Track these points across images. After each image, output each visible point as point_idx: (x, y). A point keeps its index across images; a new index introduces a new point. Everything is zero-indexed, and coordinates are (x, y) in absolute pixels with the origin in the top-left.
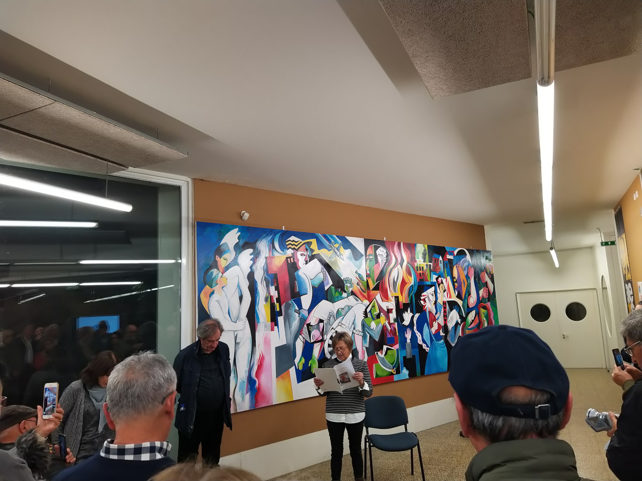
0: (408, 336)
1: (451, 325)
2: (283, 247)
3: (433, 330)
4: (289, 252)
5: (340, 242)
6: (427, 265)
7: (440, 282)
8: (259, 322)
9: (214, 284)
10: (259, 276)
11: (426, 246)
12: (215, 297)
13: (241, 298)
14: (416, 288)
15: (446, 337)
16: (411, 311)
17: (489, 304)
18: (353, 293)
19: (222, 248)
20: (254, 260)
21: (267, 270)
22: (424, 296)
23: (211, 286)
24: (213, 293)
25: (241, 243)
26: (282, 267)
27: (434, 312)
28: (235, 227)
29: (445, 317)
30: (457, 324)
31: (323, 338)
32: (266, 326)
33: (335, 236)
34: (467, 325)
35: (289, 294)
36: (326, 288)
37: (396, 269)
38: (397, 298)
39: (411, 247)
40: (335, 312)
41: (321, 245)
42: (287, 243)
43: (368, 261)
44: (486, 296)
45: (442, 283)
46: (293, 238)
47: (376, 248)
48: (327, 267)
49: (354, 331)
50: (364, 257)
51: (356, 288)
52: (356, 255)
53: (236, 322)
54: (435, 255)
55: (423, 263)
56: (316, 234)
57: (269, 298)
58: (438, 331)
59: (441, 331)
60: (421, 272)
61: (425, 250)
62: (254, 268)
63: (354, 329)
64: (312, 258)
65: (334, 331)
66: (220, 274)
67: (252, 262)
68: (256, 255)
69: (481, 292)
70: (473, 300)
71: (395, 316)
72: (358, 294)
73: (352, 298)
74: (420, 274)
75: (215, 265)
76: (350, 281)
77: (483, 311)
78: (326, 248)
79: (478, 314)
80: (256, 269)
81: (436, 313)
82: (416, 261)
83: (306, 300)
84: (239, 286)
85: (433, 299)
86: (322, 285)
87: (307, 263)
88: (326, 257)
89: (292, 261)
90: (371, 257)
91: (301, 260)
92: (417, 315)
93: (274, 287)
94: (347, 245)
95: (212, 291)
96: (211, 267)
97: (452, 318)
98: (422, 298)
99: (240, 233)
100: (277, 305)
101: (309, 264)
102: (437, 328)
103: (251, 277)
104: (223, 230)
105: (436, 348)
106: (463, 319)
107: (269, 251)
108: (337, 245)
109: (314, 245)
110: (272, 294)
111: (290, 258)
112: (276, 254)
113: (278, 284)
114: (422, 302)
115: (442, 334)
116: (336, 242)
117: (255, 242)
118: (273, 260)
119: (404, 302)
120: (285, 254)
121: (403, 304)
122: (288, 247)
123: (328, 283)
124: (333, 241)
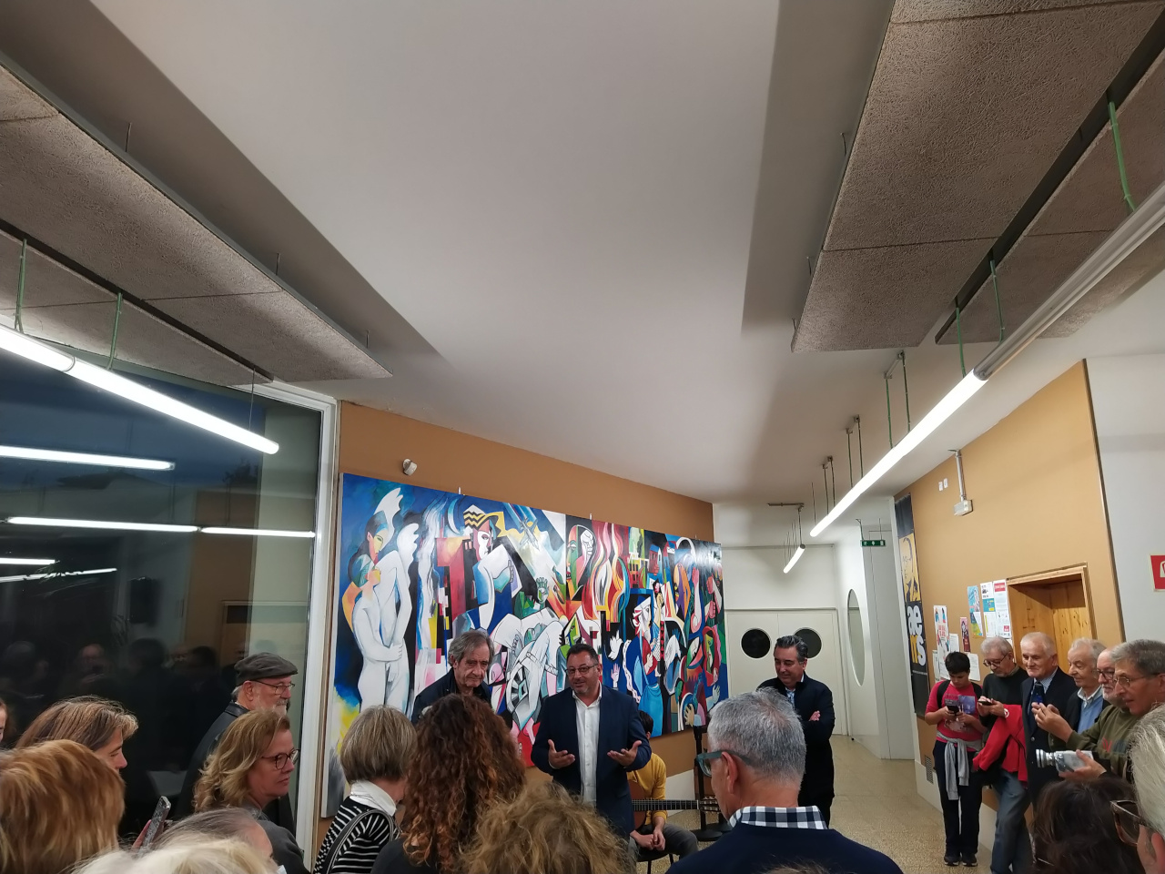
0: (615, 676)
1: (669, 660)
2: (460, 523)
3: (647, 667)
4: (468, 531)
5: (535, 518)
6: (642, 562)
7: (658, 590)
8: (420, 648)
9: (362, 581)
10: (424, 570)
11: (642, 531)
12: (363, 602)
13: (398, 606)
14: (627, 599)
15: (662, 678)
16: (621, 637)
17: (715, 628)
18: (548, 604)
19: (377, 519)
20: (419, 542)
21: (435, 561)
22: (637, 611)
23: (358, 584)
24: (360, 595)
25: (403, 514)
26: (456, 556)
27: (649, 639)
28: (395, 486)
29: (663, 646)
30: (676, 658)
31: (505, 679)
32: (429, 655)
33: (528, 508)
34: (689, 661)
35: (463, 602)
36: (513, 594)
37: (604, 567)
38: (603, 613)
39: (624, 532)
40: (523, 634)
41: (510, 523)
42: (465, 517)
43: (570, 551)
44: (712, 616)
45: (660, 592)
46: (473, 508)
47: (581, 531)
48: (516, 558)
49: (547, 667)
50: (565, 544)
51: (552, 596)
52: (555, 542)
53: (389, 647)
54: (653, 547)
55: (638, 558)
56: (505, 503)
57: (436, 608)
58: (652, 669)
59: (656, 669)
60: (635, 572)
61: (641, 537)
62: (418, 556)
63: (547, 663)
64: (497, 542)
65: (520, 666)
66: (372, 564)
67: (416, 545)
68: (423, 534)
69: (707, 608)
70: (696, 621)
71: (600, 644)
72: (555, 605)
73: (545, 611)
74: (634, 575)
75: (364, 549)
76: (544, 583)
77: (708, 638)
78: (516, 528)
79: (702, 643)
80: (422, 558)
81: (651, 641)
82: (629, 555)
83: (486, 613)
84: (396, 586)
85: (648, 616)
86: (508, 588)
87: (489, 552)
88: (516, 542)
89: (470, 547)
90: (573, 545)
91: (482, 545)
92: (628, 643)
93: (443, 589)
94: (544, 524)
95: (358, 592)
96: (359, 552)
97: (670, 649)
98: (635, 615)
99: (402, 496)
100: (447, 619)
101: (493, 552)
102: (651, 665)
103: (413, 571)
104: (380, 489)
105: (648, 698)
106: (684, 651)
107: (441, 528)
108: (530, 524)
109: (501, 523)
110: (440, 602)
111: (468, 541)
112: (450, 534)
113: (449, 585)
114: (634, 621)
115: (657, 674)
116: (530, 518)
117: (422, 513)
118: (445, 543)
119: (612, 621)
120: (462, 534)
121: (611, 624)
122: (466, 523)
123: (516, 587)
124: (525, 515)
